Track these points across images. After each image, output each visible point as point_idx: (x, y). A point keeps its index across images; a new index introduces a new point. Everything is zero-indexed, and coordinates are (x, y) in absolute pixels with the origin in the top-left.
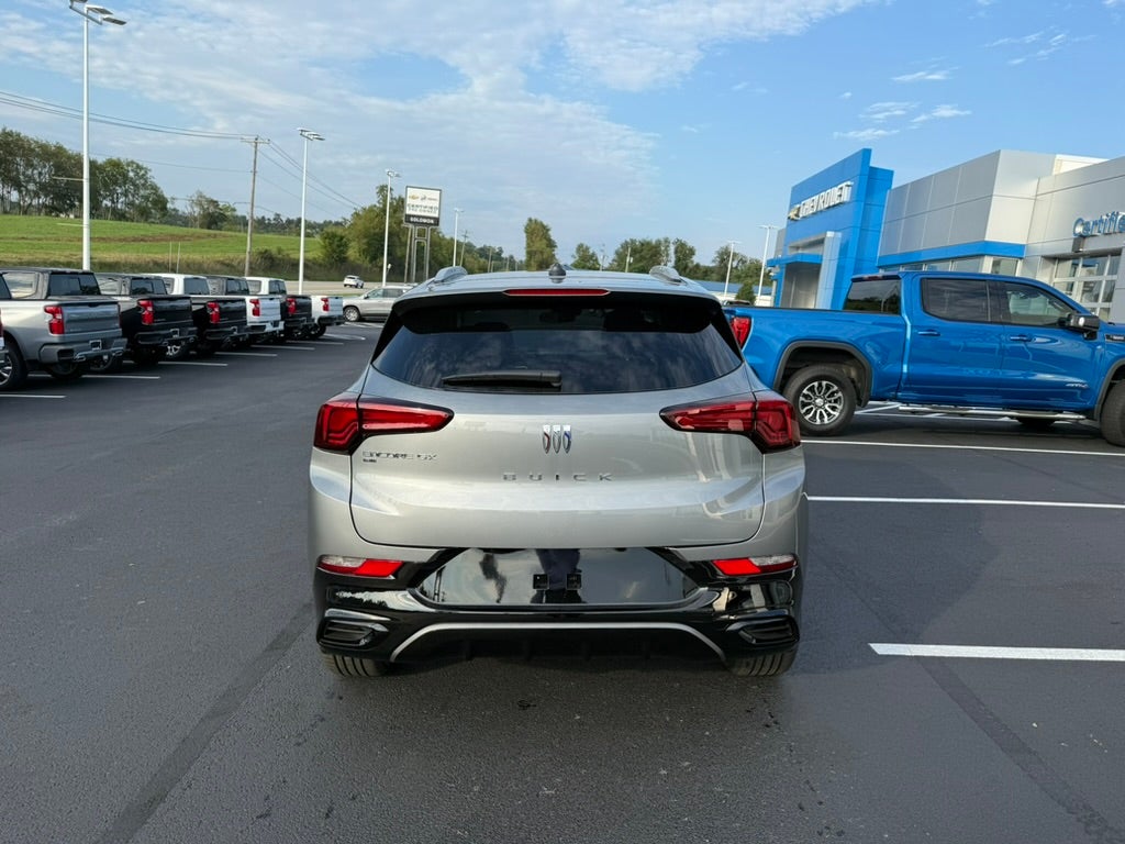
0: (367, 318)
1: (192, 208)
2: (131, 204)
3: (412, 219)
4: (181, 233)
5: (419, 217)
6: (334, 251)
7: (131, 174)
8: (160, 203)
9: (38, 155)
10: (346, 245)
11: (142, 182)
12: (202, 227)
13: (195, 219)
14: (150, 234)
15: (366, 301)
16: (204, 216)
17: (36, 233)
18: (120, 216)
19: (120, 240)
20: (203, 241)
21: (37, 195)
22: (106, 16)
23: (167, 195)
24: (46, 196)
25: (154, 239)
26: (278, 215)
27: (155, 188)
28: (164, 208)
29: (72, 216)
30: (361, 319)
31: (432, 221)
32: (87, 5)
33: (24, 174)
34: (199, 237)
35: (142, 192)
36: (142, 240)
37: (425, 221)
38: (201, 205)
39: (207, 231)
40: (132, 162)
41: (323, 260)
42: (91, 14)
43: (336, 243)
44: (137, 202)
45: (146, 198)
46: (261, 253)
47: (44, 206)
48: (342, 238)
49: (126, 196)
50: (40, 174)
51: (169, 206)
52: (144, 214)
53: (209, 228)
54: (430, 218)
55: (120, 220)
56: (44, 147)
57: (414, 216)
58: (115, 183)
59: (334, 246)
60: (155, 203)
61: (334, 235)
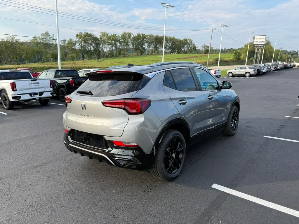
0: (235, 75)
1: (202, 49)
2: (188, 49)
3: (255, 46)
4: (197, 55)
5: (258, 45)
6: (237, 57)
7: (189, 42)
8: (195, 48)
9: (169, 40)
10: (240, 55)
11: (191, 43)
12: (204, 53)
13: (203, 51)
14: (190, 56)
15: (235, 71)
16: (205, 50)
17: (166, 58)
18: (185, 52)
19: (183, 58)
20: (202, 57)
21: (168, 49)
22: (171, 6)
23: (196, 46)
24: (170, 49)
25: (191, 58)
26: (225, 48)
27: (194, 45)
28: (195, 49)
29: (175, 54)
30: (233, 76)
31: (262, 45)
32: (166, 5)
33: (166, 45)
34: (202, 56)
35: (191, 46)
36: (188, 58)
37: (260, 45)
38: (204, 47)
39: (205, 54)
40: (189, 39)
41: (234, 59)
42: (167, 6)
43: (237, 54)
44: (189, 49)
45: (191, 47)
46: (216, 59)
47: (170, 52)
48: (239, 53)
49: (187, 47)
50: (169, 44)
51: (197, 49)
52: (191, 51)
53: (206, 53)
54: (262, 44)
55: (185, 53)
56: (171, 38)
57: (256, 44)
58: (185, 45)
59: (237, 55)
60: (193, 48)
61: (237, 52)
